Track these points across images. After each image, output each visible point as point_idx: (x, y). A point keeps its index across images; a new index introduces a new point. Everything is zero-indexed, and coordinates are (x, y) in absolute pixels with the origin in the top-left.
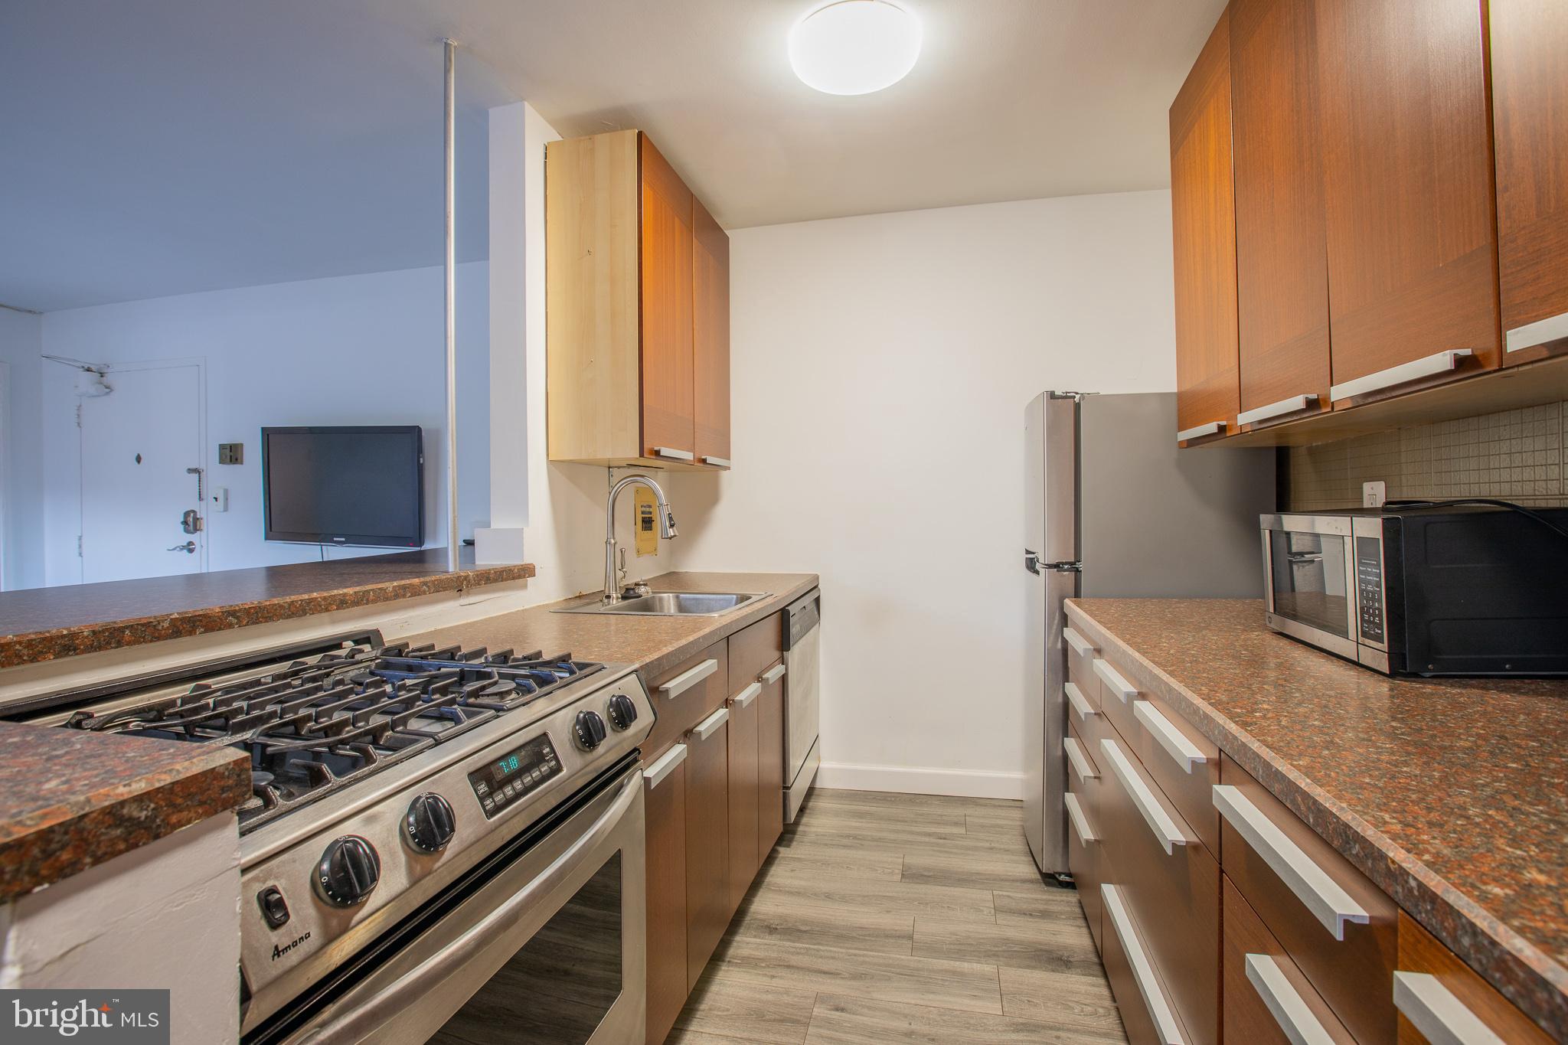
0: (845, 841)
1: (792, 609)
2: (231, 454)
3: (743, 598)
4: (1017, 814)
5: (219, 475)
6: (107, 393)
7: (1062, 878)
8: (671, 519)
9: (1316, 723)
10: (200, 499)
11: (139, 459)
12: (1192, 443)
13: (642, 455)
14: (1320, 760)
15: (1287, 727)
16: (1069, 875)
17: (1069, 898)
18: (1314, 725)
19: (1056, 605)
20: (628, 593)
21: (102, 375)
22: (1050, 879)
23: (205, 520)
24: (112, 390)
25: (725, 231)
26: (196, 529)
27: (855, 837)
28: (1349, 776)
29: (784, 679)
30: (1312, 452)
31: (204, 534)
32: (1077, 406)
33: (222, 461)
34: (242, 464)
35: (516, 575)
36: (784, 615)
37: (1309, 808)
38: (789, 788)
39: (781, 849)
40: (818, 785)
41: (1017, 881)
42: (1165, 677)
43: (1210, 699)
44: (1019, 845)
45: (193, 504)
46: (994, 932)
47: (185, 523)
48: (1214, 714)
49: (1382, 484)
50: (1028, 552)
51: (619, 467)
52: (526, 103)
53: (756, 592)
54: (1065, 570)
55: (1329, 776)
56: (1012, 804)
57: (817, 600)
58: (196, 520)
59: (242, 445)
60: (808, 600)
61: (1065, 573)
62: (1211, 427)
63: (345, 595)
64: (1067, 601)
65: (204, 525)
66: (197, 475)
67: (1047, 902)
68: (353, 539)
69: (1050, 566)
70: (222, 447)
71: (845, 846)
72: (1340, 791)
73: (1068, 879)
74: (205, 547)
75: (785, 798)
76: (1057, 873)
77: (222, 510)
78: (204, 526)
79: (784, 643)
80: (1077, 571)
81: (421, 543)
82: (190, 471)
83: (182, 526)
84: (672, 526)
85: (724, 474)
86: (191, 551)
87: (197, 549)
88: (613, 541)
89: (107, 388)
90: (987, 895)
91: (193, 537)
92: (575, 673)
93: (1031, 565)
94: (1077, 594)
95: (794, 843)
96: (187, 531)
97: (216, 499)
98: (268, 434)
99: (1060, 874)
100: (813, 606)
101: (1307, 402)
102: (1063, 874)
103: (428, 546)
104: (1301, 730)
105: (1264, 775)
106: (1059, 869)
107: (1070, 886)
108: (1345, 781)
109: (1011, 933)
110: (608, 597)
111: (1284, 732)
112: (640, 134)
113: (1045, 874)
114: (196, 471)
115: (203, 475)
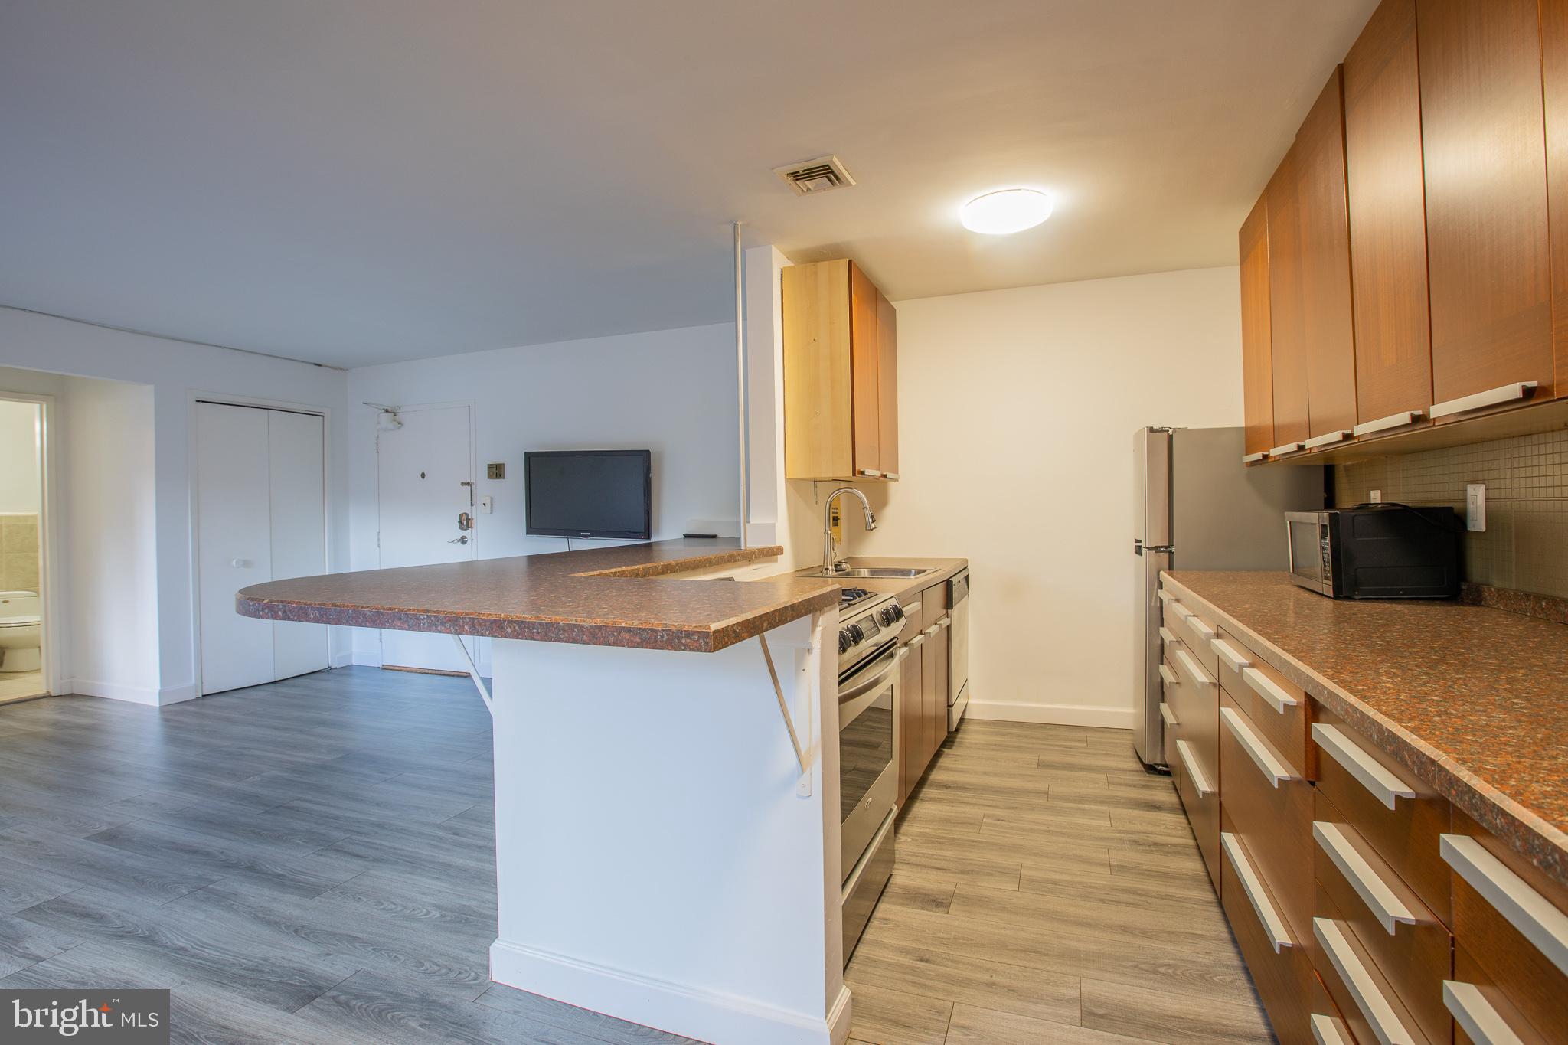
0: (992, 747)
1: (955, 580)
2: (497, 471)
3: (920, 572)
4: (1129, 737)
5: (486, 487)
6: (399, 428)
7: (1161, 768)
8: (873, 517)
9: (1435, 698)
10: (472, 505)
11: (423, 476)
12: (1253, 463)
13: (854, 475)
14: (1428, 723)
15: (1404, 701)
16: (1166, 766)
17: (1167, 780)
18: (1433, 699)
19: (1155, 574)
20: (838, 567)
21: (395, 414)
22: (1150, 769)
23: (475, 520)
24: (402, 425)
25: (893, 303)
26: (468, 527)
27: (1000, 745)
28: (1453, 734)
29: (949, 628)
30: (1347, 469)
31: (474, 530)
32: (1170, 438)
33: (490, 477)
34: (504, 478)
35: (773, 553)
36: (948, 584)
37: (1414, 762)
38: (951, 706)
39: (946, 751)
40: (967, 716)
41: (1126, 770)
42: (1294, 661)
43: (1334, 678)
44: (1131, 753)
45: (466, 508)
46: (1108, 793)
47: (460, 522)
48: (1351, 699)
49: (1379, 491)
50: (1137, 541)
51: (821, 481)
52: (773, 247)
53: (930, 568)
54: (1162, 552)
55: (1434, 734)
56: (1124, 731)
57: (967, 578)
58: (468, 520)
59: (504, 464)
60: (962, 576)
61: (1162, 554)
62: (1258, 456)
63: (638, 569)
64: (1162, 573)
65: (474, 523)
66: (469, 487)
67: (1149, 781)
68: (596, 533)
69: (1150, 549)
70: (490, 467)
71: (993, 750)
72: (1440, 743)
73: (1165, 769)
74: (475, 540)
75: (949, 713)
76: (1155, 764)
77: (489, 512)
78: (474, 525)
79: (949, 604)
80: (1171, 552)
81: (649, 538)
82: (463, 484)
83: (458, 524)
84: (873, 521)
85: (892, 484)
86: (464, 543)
87: (469, 542)
88: (829, 532)
89: (399, 423)
90: (1104, 776)
91: (466, 533)
92: (861, 596)
93: (1139, 550)
94: (1171, 568)
95: (954, 748)
96: (461, 528)
97: (485, 505)
98: (529, 457)
99: (1158, 765)
100: (963, 582)
101: (1343, 436)
102: (1161, 764)
103: (653, 539)
104: (1419, 703)
105: (1379, 740)
106: (1159, 761)
107: (1167, 774)
108: (1447, 738)
109: (1119, 794)
110: (827, 569)
111: (1400, 704)
112: (850, 262)
113: (1148, 765)
114: (468, 484)
115: (474, 487)
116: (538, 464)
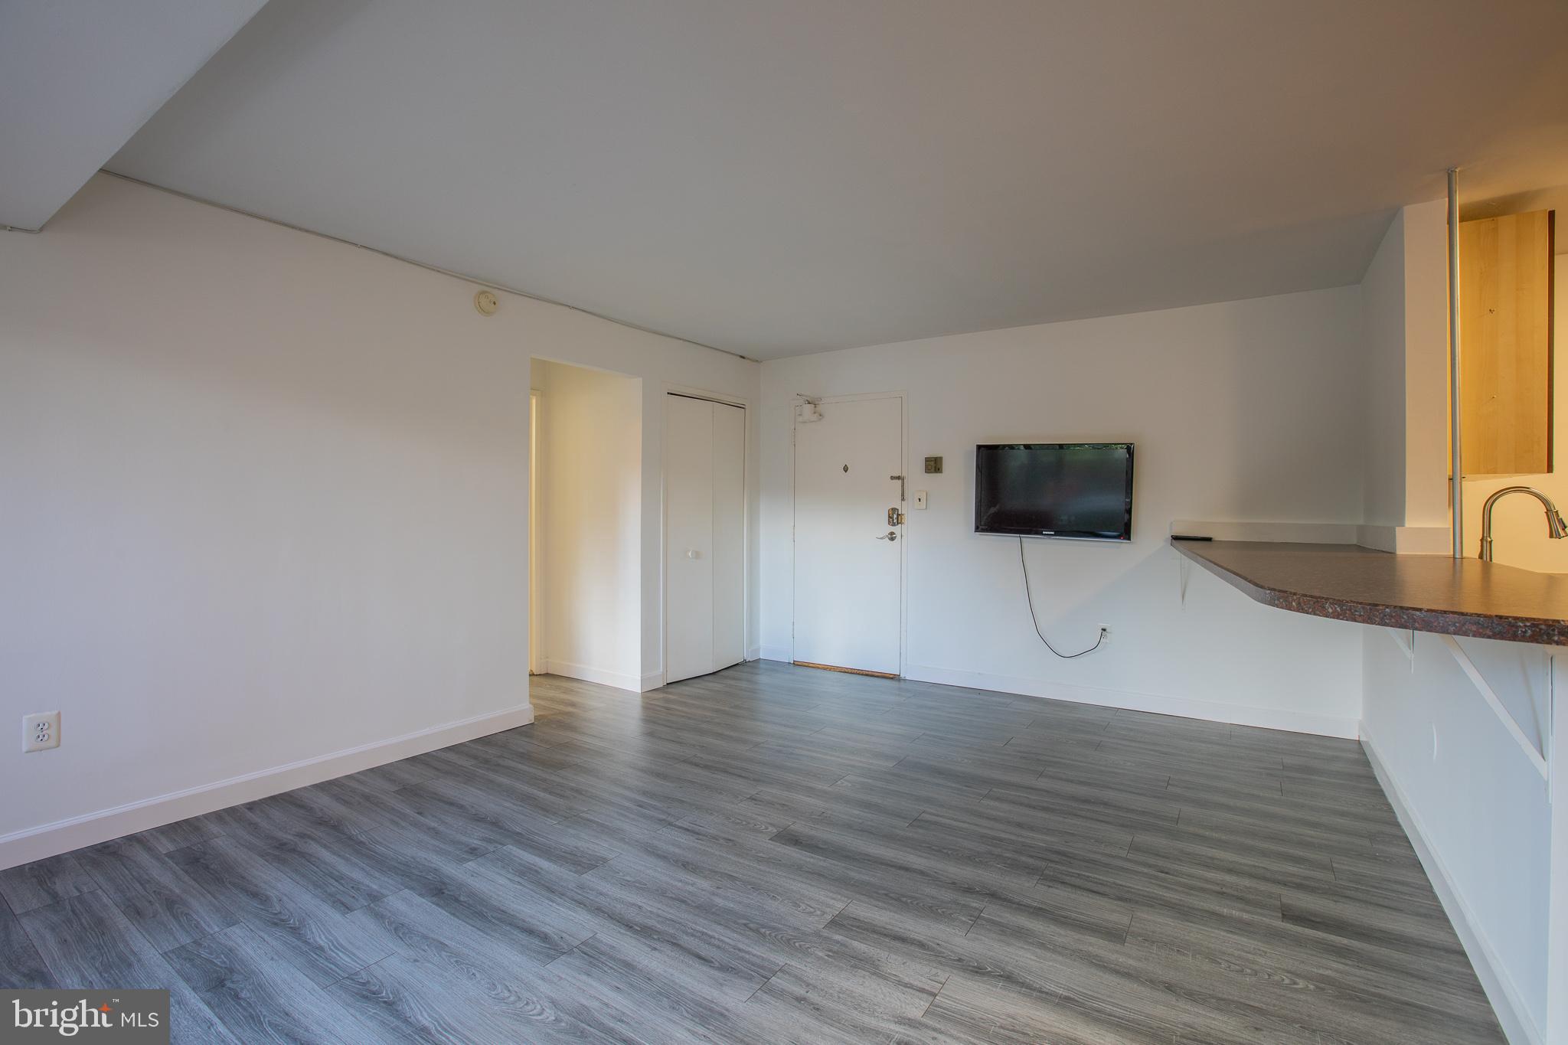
2: (934, 465)
5: (921, 481)
6: (820, 419)
8: (1561, 523)
10: (903, 499)
11: (846, 469)
21: (816, 405)
23: (906, 515)
24: (823, 417)
26: (898, 523)
31: (905, 526)
33: (925, 471)
34: (944, 472)
45: (896, 503)
47: (889, 517)
58: (899, 515)
59: (944, 458)
65: (905, 519)
66: (900, 481)
70: (927, 460)
74: (905, 536)
77: (924, 508)
82: (892, 478)
83: (887, 521)
84: (1562, 528)
86: (892, 539)
87: (899, 537)
88: (1489, 540)
89: (821, 415)
91: (896, 529)
96: (890, 524)
97: (918, 500)
98: (983, 450)
112: (1551, 214)
114: (898, 478)
115: (905, 481)
116: (990, 458)
